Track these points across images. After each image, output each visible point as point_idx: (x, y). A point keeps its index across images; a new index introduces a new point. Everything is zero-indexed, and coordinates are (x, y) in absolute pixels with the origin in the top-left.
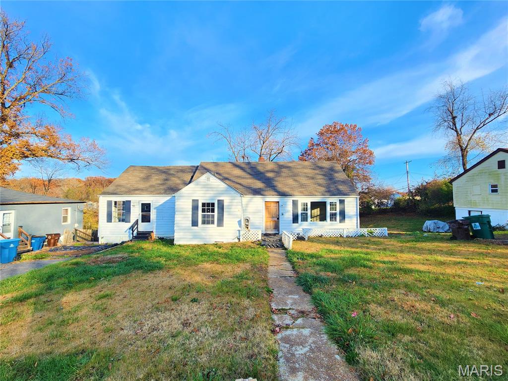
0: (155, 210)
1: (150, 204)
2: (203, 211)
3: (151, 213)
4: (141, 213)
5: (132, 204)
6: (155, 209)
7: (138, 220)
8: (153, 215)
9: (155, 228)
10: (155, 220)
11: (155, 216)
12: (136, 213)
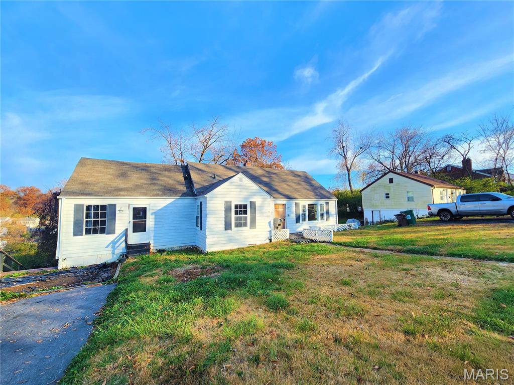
0: (153, 216)
1: (146, 208)
2: (236, 213)
3: (147, 220)
4: (132, 220)
5: (117, 209)
6: (152, 214)
7: (127, 230)
8: (150, 221)
9: (153, 238)
10: (153, 229)
11: (153, 223)
12: (123, 221)
